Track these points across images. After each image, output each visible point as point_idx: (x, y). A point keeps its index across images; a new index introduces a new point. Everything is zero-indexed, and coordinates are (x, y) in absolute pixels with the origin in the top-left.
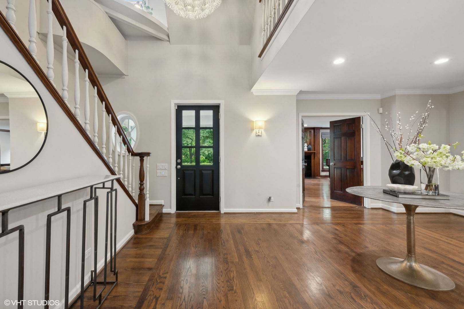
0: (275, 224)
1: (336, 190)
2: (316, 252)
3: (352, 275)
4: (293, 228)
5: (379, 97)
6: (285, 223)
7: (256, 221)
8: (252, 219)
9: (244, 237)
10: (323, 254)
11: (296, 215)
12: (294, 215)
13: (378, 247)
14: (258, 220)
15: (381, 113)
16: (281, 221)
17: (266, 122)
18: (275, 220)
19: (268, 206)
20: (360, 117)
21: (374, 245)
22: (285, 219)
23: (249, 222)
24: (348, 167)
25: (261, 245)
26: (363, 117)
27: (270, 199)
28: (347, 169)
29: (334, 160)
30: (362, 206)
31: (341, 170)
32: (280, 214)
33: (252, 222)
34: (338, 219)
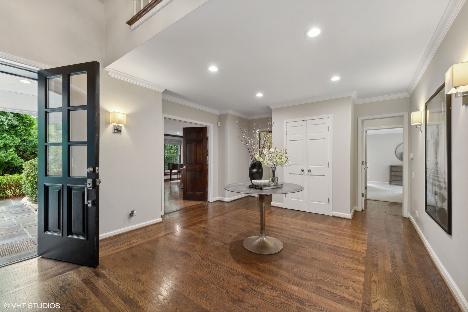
0: (145, 242)
1: (188, 191)
2: (203, 258)
3: (239, 266)
4: (167, 240)
5: (217, 113)
6: (156, 238)
7: (119, 248)
8: (110, 247)
9: (111, 279)
10: (209, 258)
11: (163, 225)
12: (160, 225)
13: (236, 233)
14: (121, 246)
15: (219, 126)
16: (150, 237)
17: (128, 116)
18: (142, 238)
19: (129, 222)
20: (206, 127)
21: (233, 232)
22: (154, 232)
23: (109, 254)
24: (197, 170)
25: (142, 280)
26: (208, 127)
27: (131, 214)
28: (197, 171)
29: (186, 164)
30: (207, 201)
31: (192, 172)
32: (145, 229)
33: (113, 252)
34: (198, 217)
